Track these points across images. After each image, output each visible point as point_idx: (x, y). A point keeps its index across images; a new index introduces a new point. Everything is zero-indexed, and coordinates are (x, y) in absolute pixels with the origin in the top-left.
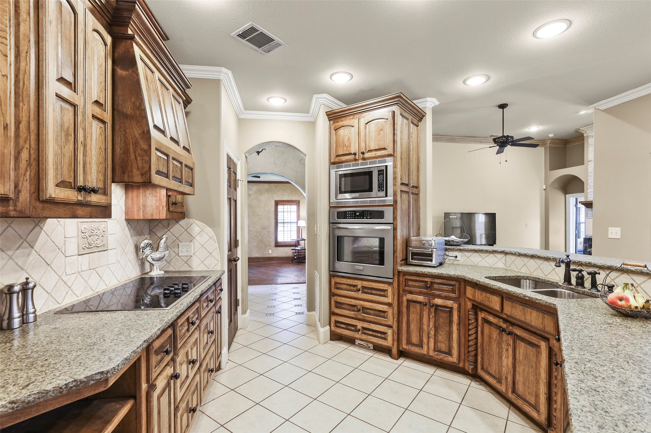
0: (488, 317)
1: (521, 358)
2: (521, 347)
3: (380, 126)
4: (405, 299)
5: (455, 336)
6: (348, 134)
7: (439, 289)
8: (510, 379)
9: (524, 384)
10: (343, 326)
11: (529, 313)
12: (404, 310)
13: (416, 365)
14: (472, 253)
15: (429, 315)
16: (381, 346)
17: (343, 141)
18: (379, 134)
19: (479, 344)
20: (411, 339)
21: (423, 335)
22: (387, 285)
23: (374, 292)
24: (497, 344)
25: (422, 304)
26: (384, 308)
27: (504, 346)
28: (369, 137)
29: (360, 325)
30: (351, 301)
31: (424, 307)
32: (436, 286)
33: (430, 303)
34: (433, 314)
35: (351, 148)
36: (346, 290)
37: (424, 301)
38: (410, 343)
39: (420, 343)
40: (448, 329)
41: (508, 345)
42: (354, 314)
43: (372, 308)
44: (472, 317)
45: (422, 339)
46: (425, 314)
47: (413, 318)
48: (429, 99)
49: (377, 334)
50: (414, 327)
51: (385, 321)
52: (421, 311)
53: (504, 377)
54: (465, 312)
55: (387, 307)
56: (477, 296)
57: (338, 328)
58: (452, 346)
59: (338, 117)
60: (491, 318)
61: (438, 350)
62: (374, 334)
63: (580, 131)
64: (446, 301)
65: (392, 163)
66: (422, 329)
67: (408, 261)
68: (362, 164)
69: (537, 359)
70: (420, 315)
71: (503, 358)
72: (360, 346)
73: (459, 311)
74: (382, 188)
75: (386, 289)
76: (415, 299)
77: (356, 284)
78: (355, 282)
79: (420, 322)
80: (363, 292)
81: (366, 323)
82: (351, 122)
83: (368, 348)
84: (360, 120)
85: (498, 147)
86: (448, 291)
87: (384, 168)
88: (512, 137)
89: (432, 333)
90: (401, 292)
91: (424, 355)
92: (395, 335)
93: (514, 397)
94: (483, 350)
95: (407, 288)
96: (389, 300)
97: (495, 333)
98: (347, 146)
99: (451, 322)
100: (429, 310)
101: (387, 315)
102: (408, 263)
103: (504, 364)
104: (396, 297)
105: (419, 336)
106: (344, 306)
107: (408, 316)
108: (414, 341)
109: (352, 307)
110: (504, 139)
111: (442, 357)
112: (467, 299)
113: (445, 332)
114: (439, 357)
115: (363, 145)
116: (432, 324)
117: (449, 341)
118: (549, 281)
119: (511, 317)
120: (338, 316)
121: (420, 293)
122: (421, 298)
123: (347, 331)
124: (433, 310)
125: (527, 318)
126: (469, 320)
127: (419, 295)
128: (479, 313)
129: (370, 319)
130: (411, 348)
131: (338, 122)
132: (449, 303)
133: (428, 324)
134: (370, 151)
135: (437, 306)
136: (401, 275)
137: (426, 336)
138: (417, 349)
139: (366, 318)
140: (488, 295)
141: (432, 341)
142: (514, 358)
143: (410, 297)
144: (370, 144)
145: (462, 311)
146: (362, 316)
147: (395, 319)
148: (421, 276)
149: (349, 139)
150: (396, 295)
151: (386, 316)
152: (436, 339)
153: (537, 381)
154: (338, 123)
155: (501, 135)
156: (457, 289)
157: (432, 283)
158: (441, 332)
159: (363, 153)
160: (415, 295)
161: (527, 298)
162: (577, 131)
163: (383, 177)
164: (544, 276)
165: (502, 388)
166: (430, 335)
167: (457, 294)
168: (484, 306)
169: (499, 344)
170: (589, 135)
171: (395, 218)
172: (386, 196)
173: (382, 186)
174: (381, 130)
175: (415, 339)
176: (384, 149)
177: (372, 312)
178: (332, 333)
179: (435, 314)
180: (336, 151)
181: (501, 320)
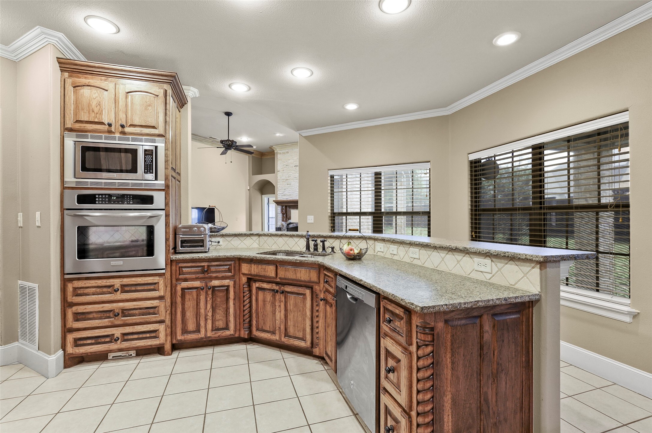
0: (262, 285)
1: (291, 308)
2: (292, 299)
3: (147, 100)
4: (179, 288)
5: (232, 310)
6: (98, 98)
7: (216, 271)
8: (283, 327)
9: (294, 326)
10: (89, 341)
11: (299, 272)
12: (179, 299)
13: (193, 352)
14: (232, 237)
15: (206, 298)
16: (150, 347)
17: (89, 105)
18: (146, 109)
19: (254, 311)
20: (187, 328)
21: (200, 319)
22: (158, 277)
23: (139, 288)
24: (271, 304)
25: (199, 289)
26: (155, 303)
27: (277, 304)
28: (132, 109)
29: (117, 332)
30: (103, 307)
31: (201, 292)
32: (213, 269)
33: (207, 286)
34: (210, 296)
35: (103, 117)
36: (93, 295)
37: (201, 286)
38: (185, 332)
39: (197, 328)
40: (225, 306)
41: (280, 302)
42: (109, 321)
43: (136, 307)
44: (246, 289)
45: (200, 323)
46: (202, 298)
47: (189, 305)
48: (192, 88)
49: (144, 336)
50: (190, 314)
51: (155, 317)
52: (198, 295)
53: (277, 328)
54: (239, 287)
55: (158, 301)
56: (253, 270)
57: (79, 348)
58: (229, 321)
59: (81, 71)
60: (265, 285)
61: (216, 329)
62: (141, 336)
63: (273, 148)
64: (223, 281)
65: (163, 145)
66: (198, 314)
67: (177, 249)
68: (120, 139)
69: (303, 304)
70: (197, 301)
71: (277, 313)
72: (115, 358)
73: (234, 287)
74: (150, 170)
75: (156, 281)
76: (190, 286)
77: (112, 284)
78: (110, 282)
79: (197, 307)
80: (123, 291)
81: (128, 327)
82: (102, 84)
83: (130, 357)
84: (117, 86)
85: (224, 149)
86: (225, 271)
87: (154, 149)
88: (236, 142)
89: (210, 314)
90: (174, 281)
91: (202, 338)
92: (167, 329)
93: (287, 339)
94: (257, 314)
95: (181, 276)
96: (161, 293)
97: (269, 296)
98: (95, 112)
99: (227, 299)
100: (207, 293)
101: (158, 311)
102: (177, 251)
103: (278, 317)
104: (169, 289)
105: (196, 322)
106: (91, 316)
107: (183, 304)
108: (191, 328)
109: (105, 314)
110: (230, 142)
111: (219, 334)
112: (242, 275)
113: (222, 310)
114: (217, 335)
115: (122, 116)
116: (209, 306)
117: (226, 316)
118: (295, 251)
119: (285, 279)
120: (80, 332)
121: (196, 279)
122: (197, 284)
123: (97, 346)
124: (210, 292)
125: (298, 276)
126: (244, 292)
127: (194, 281)
128: (254, 284)
129: (134, 321)
130: (187, 336)
131: (79, 77)
132: (226, 282)
133: (205, 307)
134: (131, 125)
135: (214, 287)
136: (174, 264)
137: (204, 319)
138: (194, 335)
139: (127, 322)
140: (264, 266)
141: (210, 322)
142: (286, 310)
143: (185, 284)
144: (133, 117)
145: (237, 287)
146: (122, 320)
147: (168, 312)
148: (197, 262)
149: (99, 105)
150: (169, 286)
151: (156, 312)
152: (214, 318)
153: (304, 320)
154: (79, 79)
155: (227, 139)
156: (233, 268)
157: (208, 266)
158: (218, 311)
159: (123, 126)
160: (190, 281)
161: (298, 261)
162: (271, 148)
163: (152, 158)
164: (290, 249)
165: (275, 338)
166: (208, 317)
167: (233, 272)
168: (260, 276)
169: (273, 304)
170: (278, 152)
171: (167, 204)
172: (156, 179)
173: (150, 168)
174: (149, 105)
175: (191, 326)
176: (154, 127)
177: (137, 312)
178: (67, 357)
179: (212, 296)
180: (76, 114)
181: (274, 284)
